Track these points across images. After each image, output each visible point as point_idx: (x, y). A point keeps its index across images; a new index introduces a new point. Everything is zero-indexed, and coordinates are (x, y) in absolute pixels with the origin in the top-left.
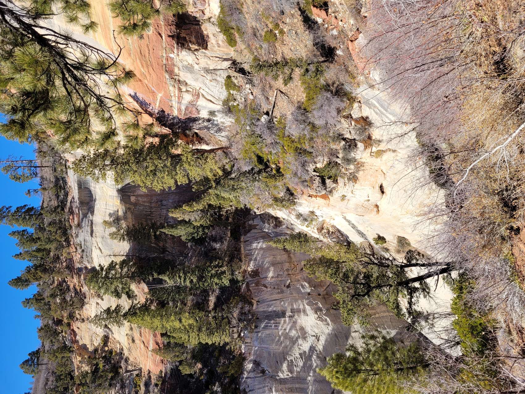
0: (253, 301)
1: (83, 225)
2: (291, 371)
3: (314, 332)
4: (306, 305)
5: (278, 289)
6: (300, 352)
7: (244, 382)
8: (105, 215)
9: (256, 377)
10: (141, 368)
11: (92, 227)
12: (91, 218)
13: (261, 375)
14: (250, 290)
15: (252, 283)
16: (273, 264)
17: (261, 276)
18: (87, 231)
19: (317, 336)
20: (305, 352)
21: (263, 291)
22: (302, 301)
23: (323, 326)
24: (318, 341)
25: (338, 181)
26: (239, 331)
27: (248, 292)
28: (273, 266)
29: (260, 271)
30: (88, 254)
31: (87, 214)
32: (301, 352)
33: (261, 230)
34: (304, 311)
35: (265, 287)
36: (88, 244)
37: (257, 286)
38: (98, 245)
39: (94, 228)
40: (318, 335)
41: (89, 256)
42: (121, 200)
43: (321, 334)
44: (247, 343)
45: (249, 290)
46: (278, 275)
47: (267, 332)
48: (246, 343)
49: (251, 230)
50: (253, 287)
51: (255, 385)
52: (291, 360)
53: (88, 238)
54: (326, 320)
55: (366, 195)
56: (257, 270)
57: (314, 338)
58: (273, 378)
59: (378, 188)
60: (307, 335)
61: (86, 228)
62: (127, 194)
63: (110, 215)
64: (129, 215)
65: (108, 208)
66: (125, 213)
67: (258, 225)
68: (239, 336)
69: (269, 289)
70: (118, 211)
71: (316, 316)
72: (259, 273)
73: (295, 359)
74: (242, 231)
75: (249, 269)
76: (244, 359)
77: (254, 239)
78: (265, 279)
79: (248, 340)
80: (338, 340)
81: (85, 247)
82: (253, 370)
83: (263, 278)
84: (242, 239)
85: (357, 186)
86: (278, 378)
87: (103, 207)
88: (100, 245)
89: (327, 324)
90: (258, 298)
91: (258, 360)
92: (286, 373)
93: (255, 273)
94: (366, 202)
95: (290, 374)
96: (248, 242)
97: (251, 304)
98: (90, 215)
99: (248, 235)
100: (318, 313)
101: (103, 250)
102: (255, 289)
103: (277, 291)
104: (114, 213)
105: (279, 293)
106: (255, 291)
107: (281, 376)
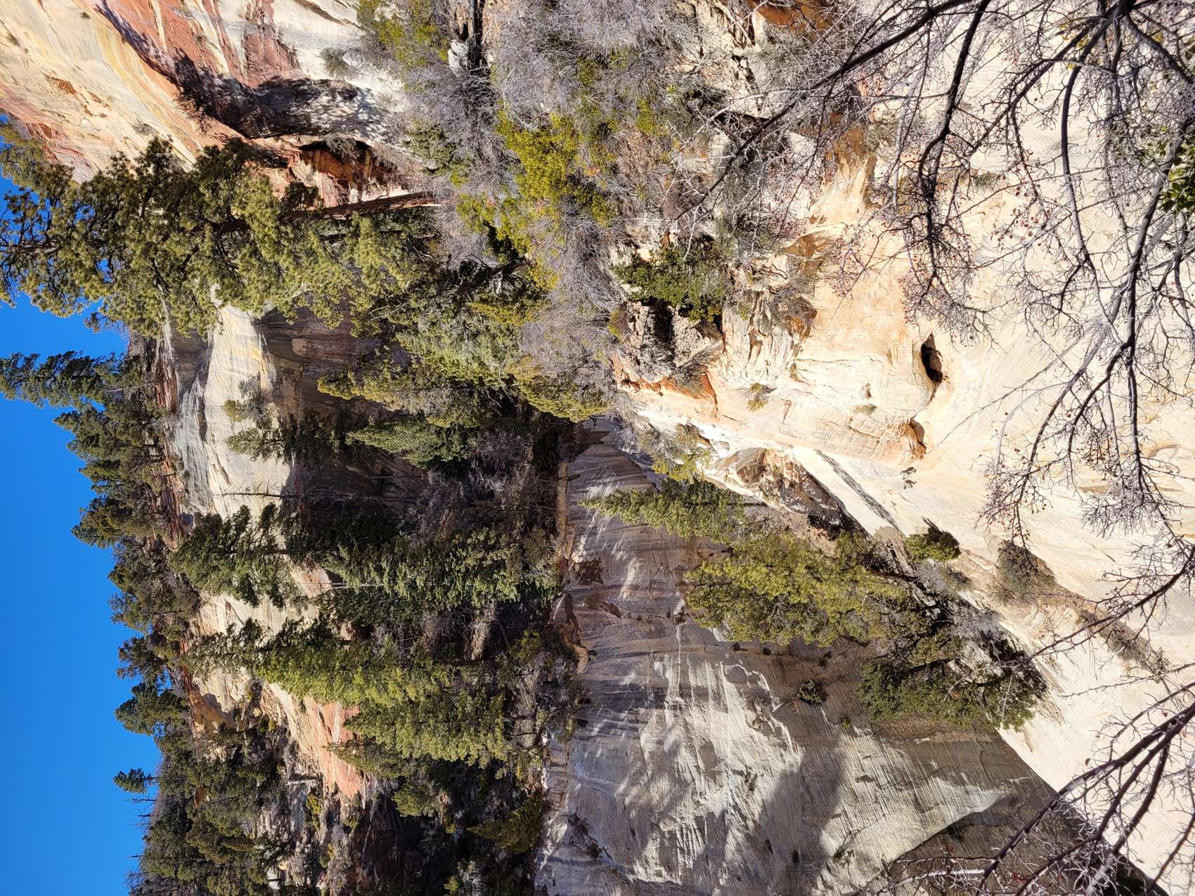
0: (578, 649)
1: (183, 411)
2: (669, 866)
3: (742, 761)
4: (724, 678)
5: (650, 622)
6: (698, 814)
7: (544, 868)
8: (231, 387)
9: (574, 863)
10: (322, 776)
11: (202, 416)
12: (200, 393)
13: (588, 858)
14: (573, 617)
15: (581, 599)
16: (641, 550)
17: (605, 581)
18: (192, 426)
19: (749, 774)
20: (711, 815)
21: (609, 623)
22: (713, 667)
23: (768, 748)
24: (751, 789)
25: (726, 326)
26: (538, 728)
27: (568, 622)
28: (639, 556)
29: (603, 565)
30: (199, 483)
31: (193, 381)
32: (702, 813)
33: (614, 447)
34: (718, 697)
35: (614, 613)
36: (197, 458)
37: (591, 608)
38: (219, 463)
39: (208, 419)
40: (753, 773)
41: (201, 487)
42: (264, 349)
43: (762, 771)
44: (557, 765)
45: (571, 616)
46: (652, 582)
47: (610, 743)
48: (553, 765)
49: (588, 446)
50: (581, 609)
51: (570, 885)
52: (670, 832)
53: (196, 443)
54: (779, 729)
55: (858, 386)
56: (597, 562)
57: (740, 779)
58: (618, 875)
59: (909, 361)
60: (722, 766)
61: (190, 419)
62: (281, 332)
63: (243, 387)
64: (288, 389)
65: (236, 368)
66: (277, 383)
67: (606, 433)
68: (537, 741)
69: (625, 621)
70: (259, 378)
71: (752, 715)
72: (600, 570)
73: (681, 830)
74: (562, 448)
75: (576, 559)
76: (547, 807)
77: (592, 472)
78: (614, 590)
79: (559, 758)
80: (812, 798)
81: (192, 465)
82: (569, 842)
83: (611, 587)
84: (563, 470)
85: (812, 347)
86: (631, 878)
87: (225, 364)
88: (224, 463)
89: (780, 745)
90: (593, 642)
91: (582, 816)
92: (654, 867)
93: (591, 571)
94: (861, 416)
95: (664, 873)
96: (578, 482)
97: (572, 658)
98: (197, 383)
99: (580, 460)
100: (759, 708)
101: (231, 477)
102: (586, 616)
103: (646, 628)
104: (250, 383)
105: (650, 635)
106: (587, 620)
107: (641, 873)
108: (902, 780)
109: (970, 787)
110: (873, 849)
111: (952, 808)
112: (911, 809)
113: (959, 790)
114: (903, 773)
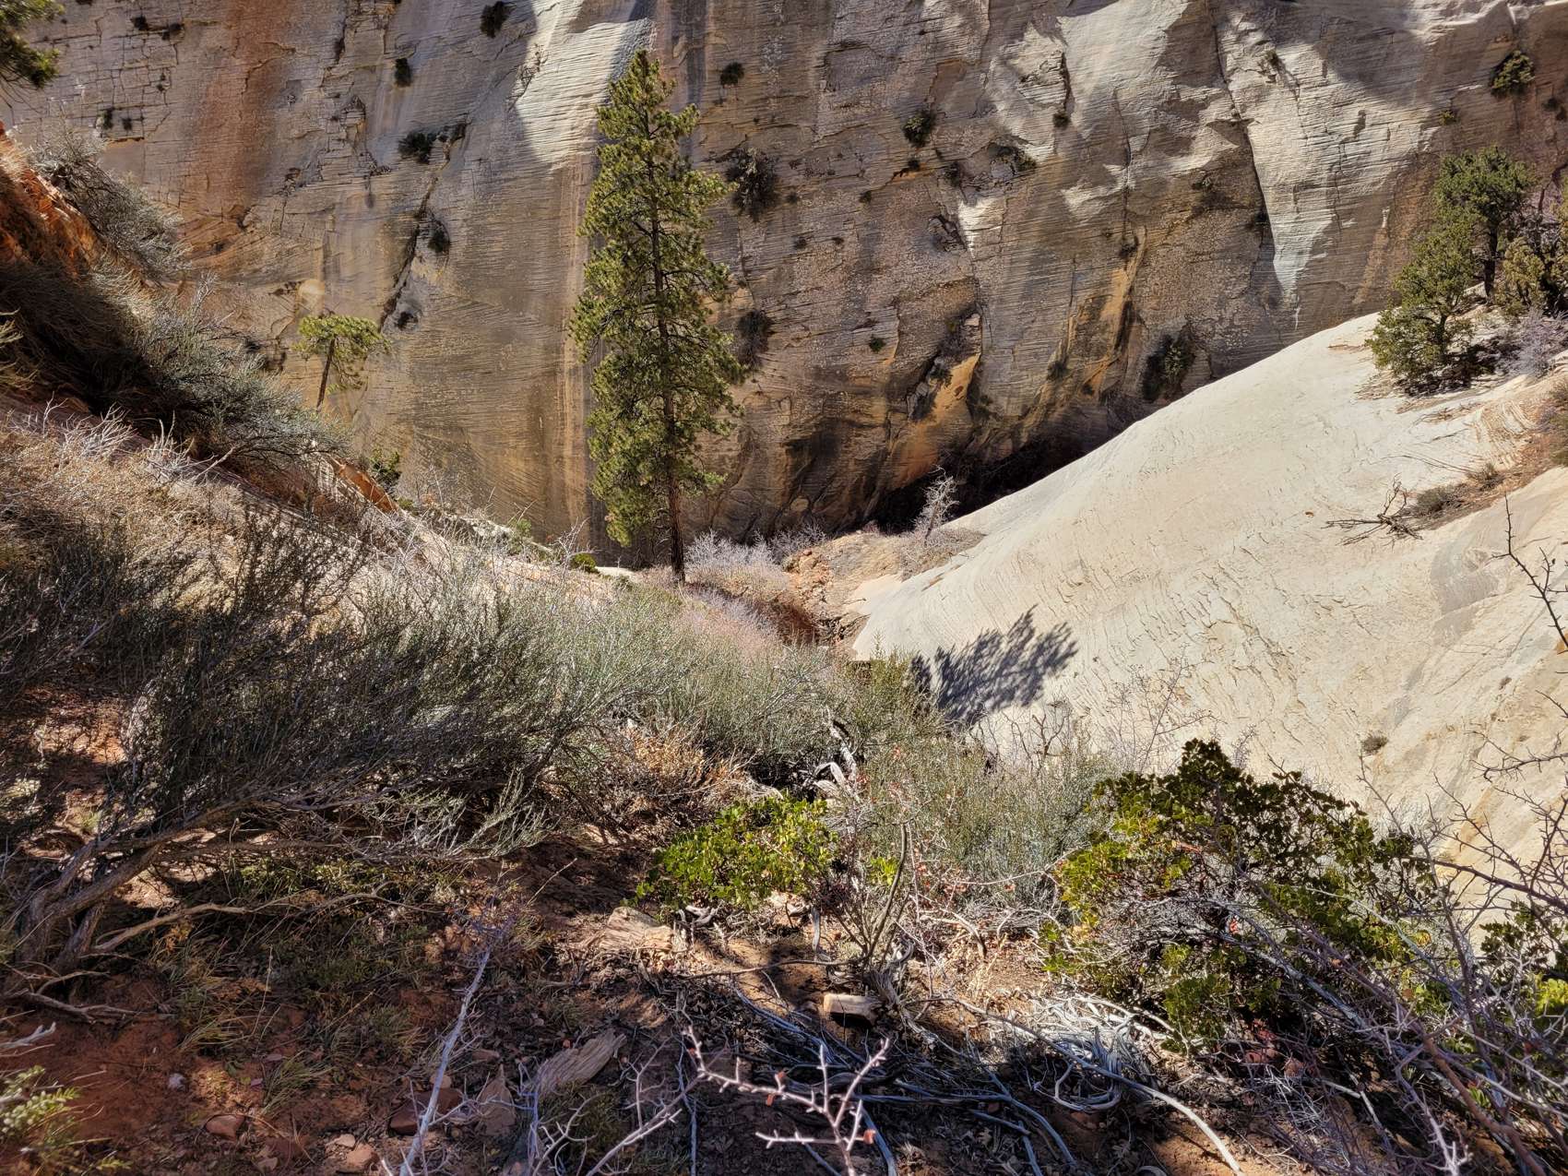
54: (1476, 8)
108: (1342, 174)
109: (1306, 258)
110: (1270, 110)
111: (1288, 229)
112: (1303, 177)
113: (1306, 244)
114: (1351, 179)
